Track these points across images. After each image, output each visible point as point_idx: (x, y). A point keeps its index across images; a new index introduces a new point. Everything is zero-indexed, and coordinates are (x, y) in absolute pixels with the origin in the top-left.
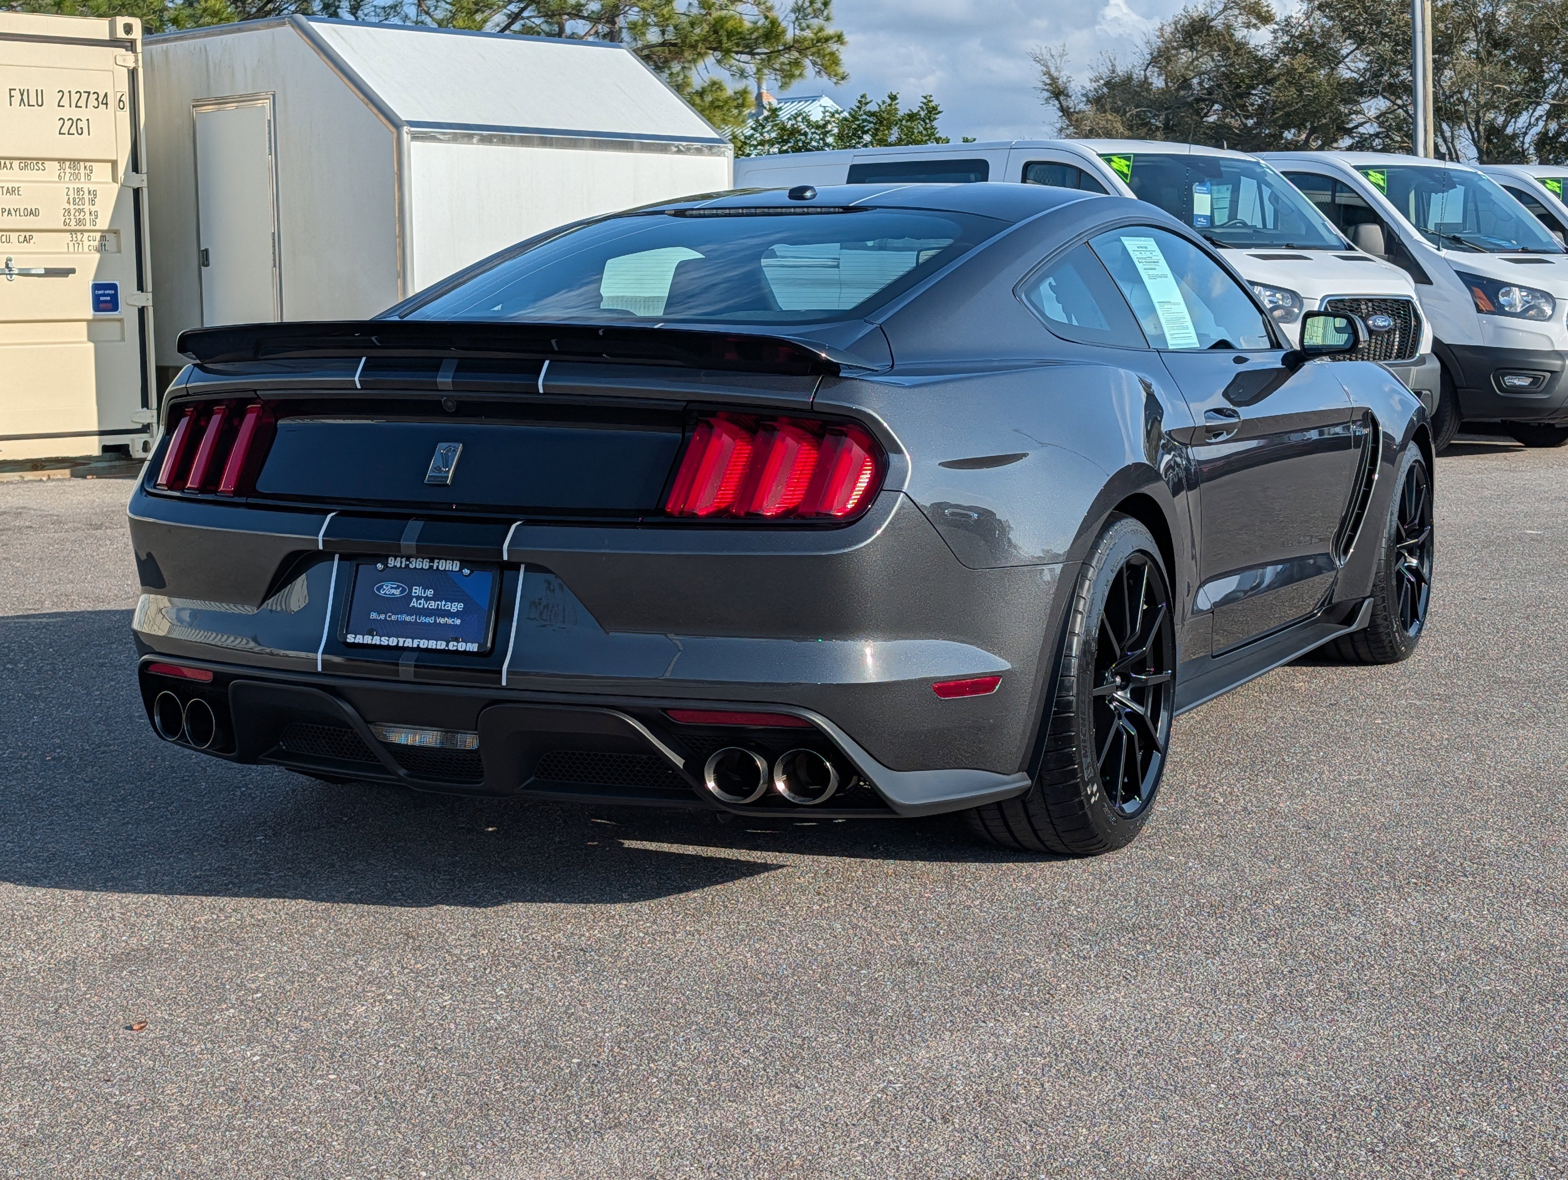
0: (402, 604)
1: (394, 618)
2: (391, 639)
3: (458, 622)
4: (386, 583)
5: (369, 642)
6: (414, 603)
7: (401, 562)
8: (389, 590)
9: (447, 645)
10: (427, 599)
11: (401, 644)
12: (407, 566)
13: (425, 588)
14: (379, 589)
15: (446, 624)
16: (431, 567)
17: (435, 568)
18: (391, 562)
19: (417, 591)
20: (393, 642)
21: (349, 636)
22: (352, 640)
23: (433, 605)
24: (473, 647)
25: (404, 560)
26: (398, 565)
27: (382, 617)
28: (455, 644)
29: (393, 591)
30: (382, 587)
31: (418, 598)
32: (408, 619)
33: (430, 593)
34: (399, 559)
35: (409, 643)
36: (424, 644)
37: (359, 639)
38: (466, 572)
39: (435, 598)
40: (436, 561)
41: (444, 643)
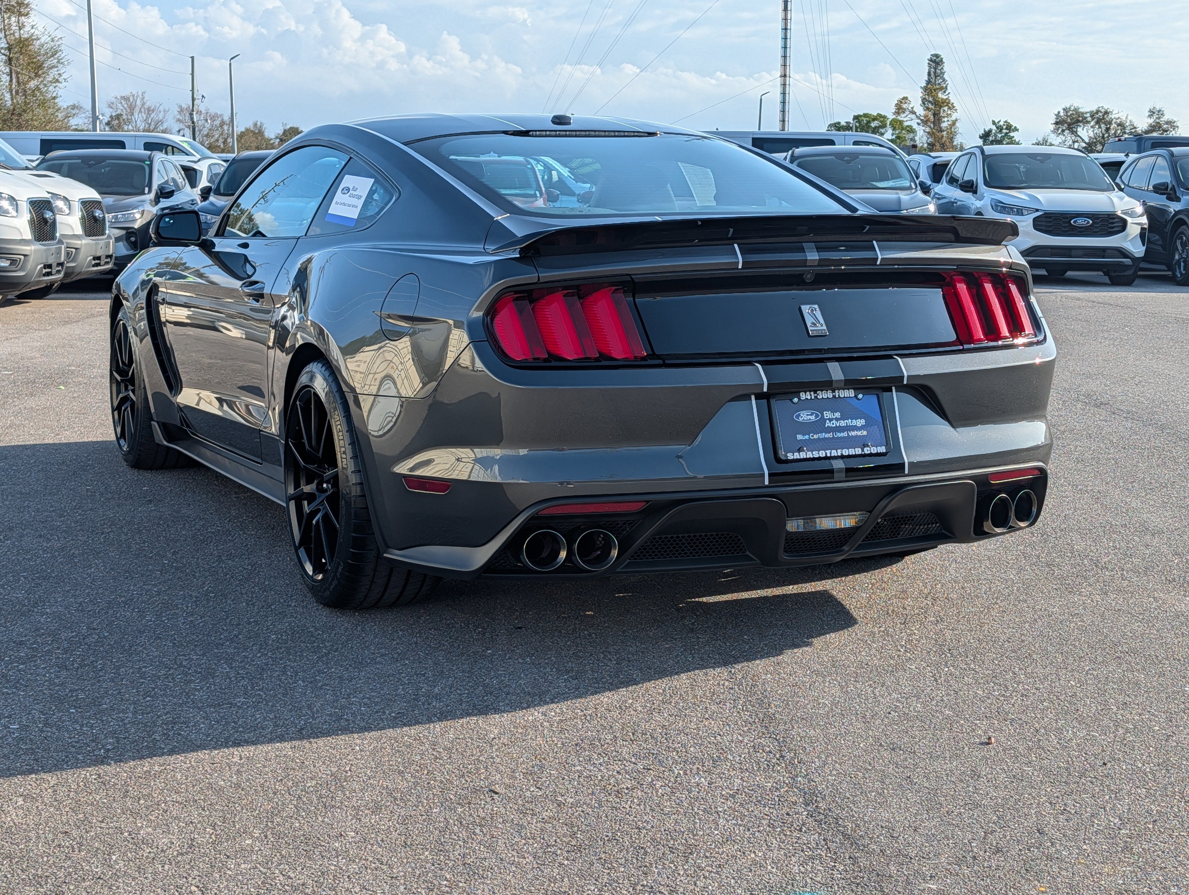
0: (819, 426)
1: (816, 437)
2: (820, 452)
3: (865, 433)
4: (802, 412)
5: (805, 457)
6: (828, 424)
7: (811, 395)
8: (806, 416)
9: (863, 450)
10: (837, 419)
11: (829, 455)
12: (816, 397)
13: (833, 412)
14: (798, 417)
15: (857, 436)
16: (834, 396)
17: (837, 396)
18: (803, 396)
19: (827, 415)
20: (822, 454)
21: (788, 455)
22: (792, 458)
23: (843, 423)
24: (882, 449)
25: (812, 393)
26: (809, 397)
27: (807, 437)
28: (869, 449)
29: (809, 417)
30: (799, 415)
31: (830, 420)
32: (827, 436)
33: (838, 415)
34: (808, 393)
35: (834, 453)
36: (845, 452)
37: (797, 456)
38: (860, 396)
39: (843, 418)
40: (837, 391)
41: (860, 450)
